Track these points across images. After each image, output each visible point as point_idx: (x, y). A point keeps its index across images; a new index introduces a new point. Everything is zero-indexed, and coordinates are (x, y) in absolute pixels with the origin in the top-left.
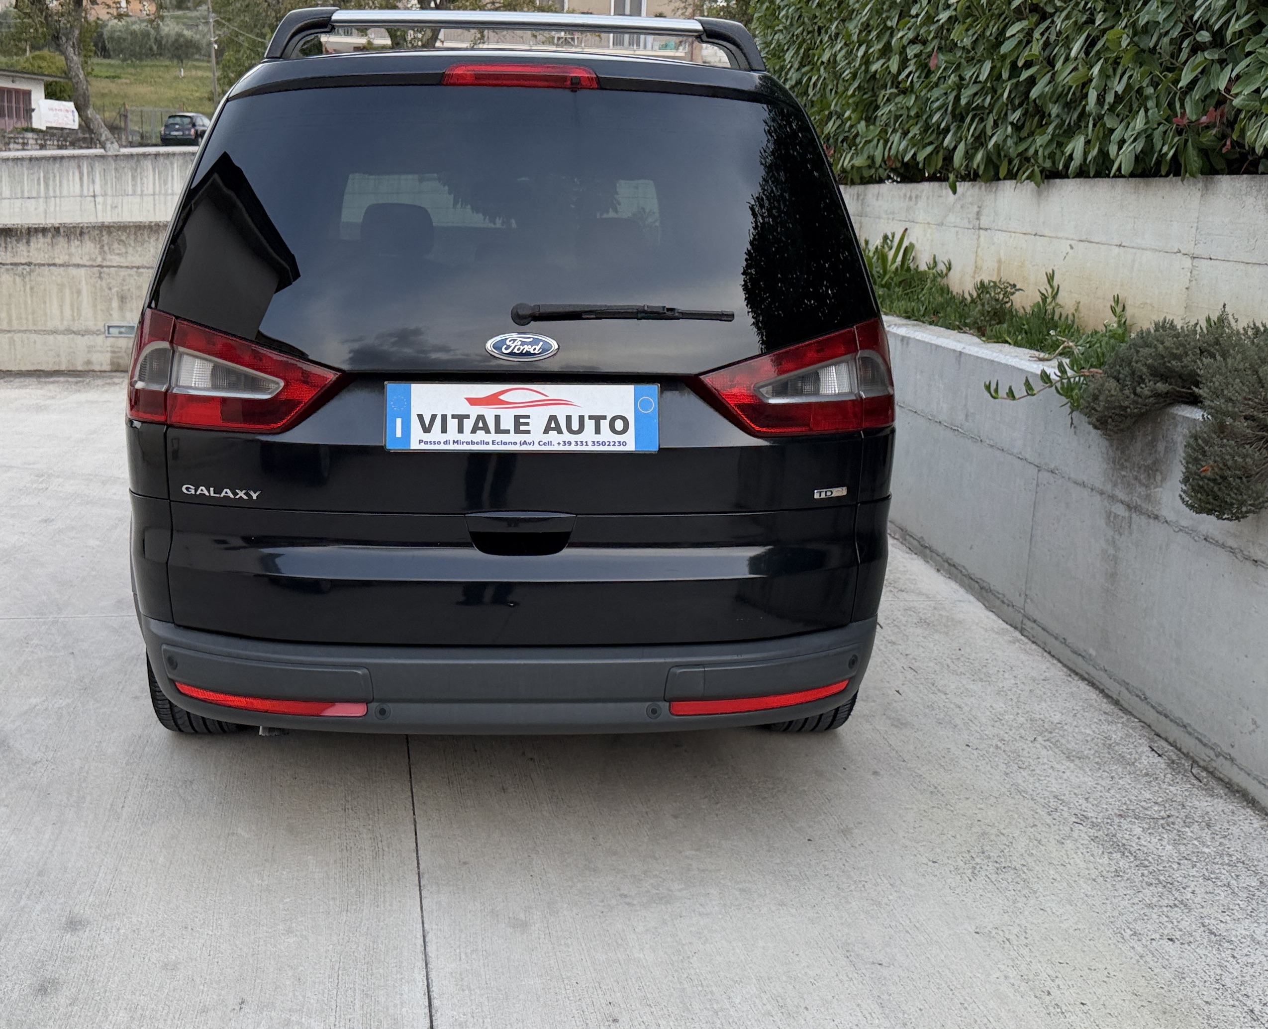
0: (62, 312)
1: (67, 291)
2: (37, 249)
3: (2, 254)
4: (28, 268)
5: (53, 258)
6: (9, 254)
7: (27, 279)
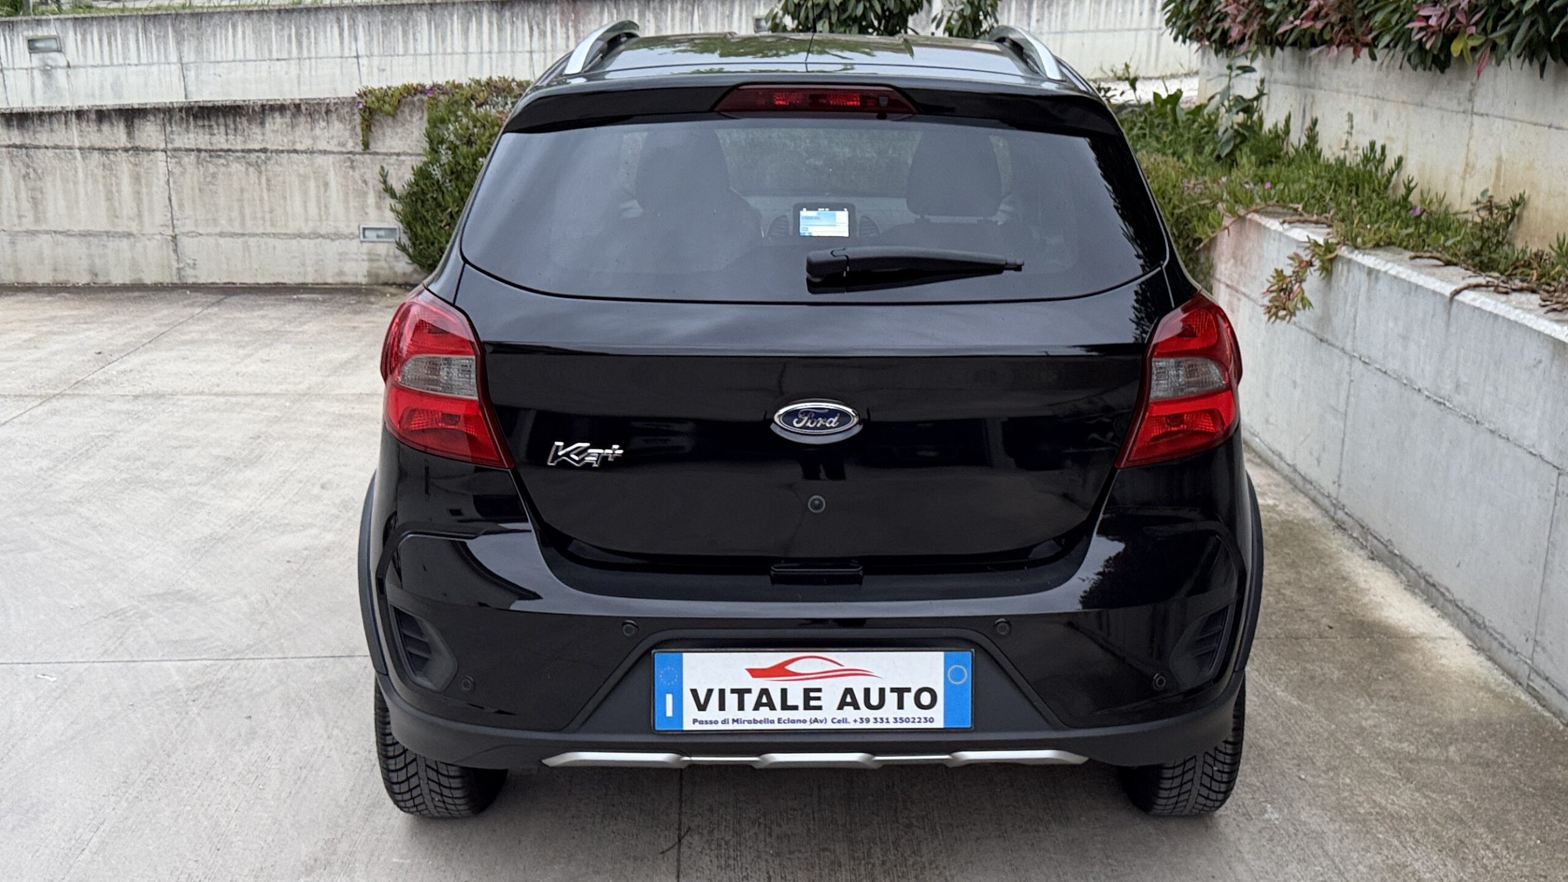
0: (306, 211)
1: (312, 184)
2: (273, 131)
3: (231, 137)
4: (263, 156)
5: (294, 143)
6: (240, 139)
7: (263, 168)
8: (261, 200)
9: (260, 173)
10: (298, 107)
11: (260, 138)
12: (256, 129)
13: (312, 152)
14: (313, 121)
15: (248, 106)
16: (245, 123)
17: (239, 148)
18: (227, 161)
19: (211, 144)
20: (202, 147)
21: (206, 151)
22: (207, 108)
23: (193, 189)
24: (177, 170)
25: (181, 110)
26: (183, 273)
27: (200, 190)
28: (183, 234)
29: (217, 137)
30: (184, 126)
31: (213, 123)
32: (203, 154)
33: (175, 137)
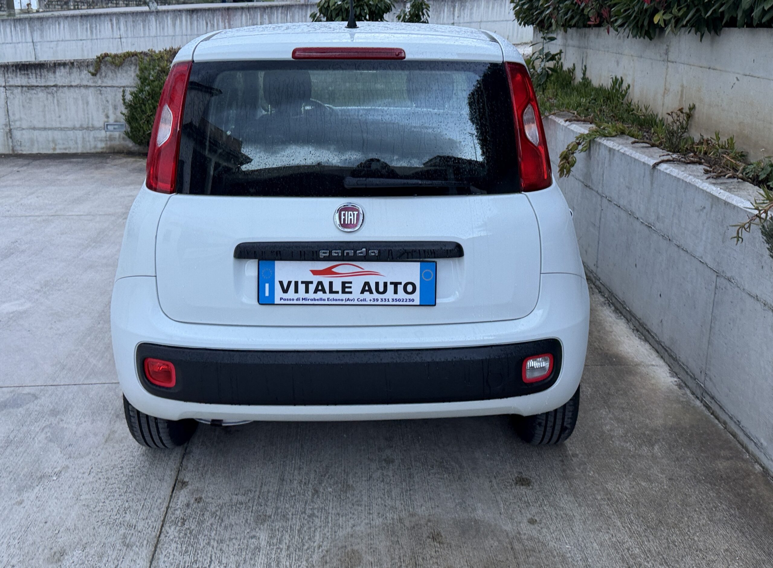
0: (77, 116)
1: (80, 103)
2: (60, 76)
3: (39, 79)
4: (55, 89)
5: (71, 82)
6: (43, 80)
7: (55, 95)
8: (54, 111)
9: (54, 97)
10: (72, 64)
11: (53, 79)
12: (51, 75)
13: (81, 86)
14: (81, 71)
15: (47, 64)
16: (46, 73)
17: (43, 85)
18: (37, 91)
19: (28, 83)
20: (24, 84)
21: (26, 86)
22: (27, 65)
23: (19, 106)
24: (11, 97)
25: (13, 66)
26: (15, 149)
27: (23, 106)
28: (14, 129)
29: (32, 79)
30: (14, 74)
31: (29, 72)
32: (24, 89)
33: (10, 80)
